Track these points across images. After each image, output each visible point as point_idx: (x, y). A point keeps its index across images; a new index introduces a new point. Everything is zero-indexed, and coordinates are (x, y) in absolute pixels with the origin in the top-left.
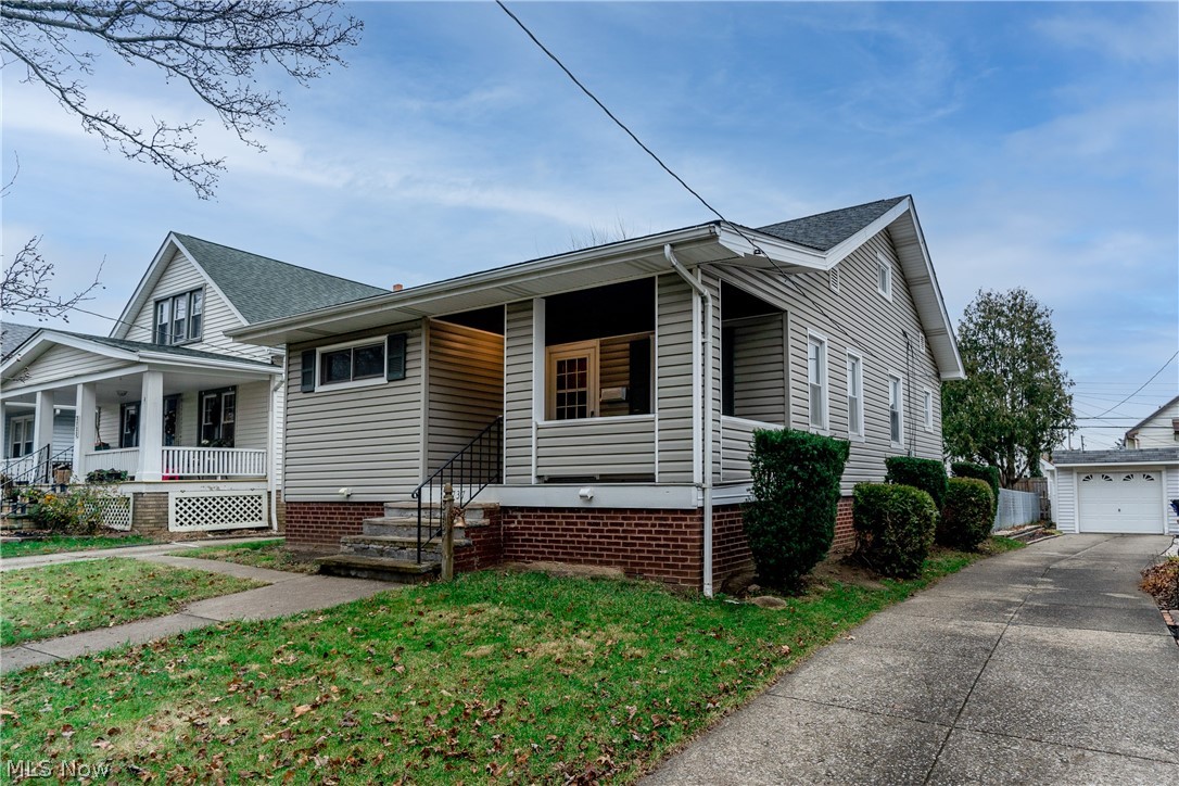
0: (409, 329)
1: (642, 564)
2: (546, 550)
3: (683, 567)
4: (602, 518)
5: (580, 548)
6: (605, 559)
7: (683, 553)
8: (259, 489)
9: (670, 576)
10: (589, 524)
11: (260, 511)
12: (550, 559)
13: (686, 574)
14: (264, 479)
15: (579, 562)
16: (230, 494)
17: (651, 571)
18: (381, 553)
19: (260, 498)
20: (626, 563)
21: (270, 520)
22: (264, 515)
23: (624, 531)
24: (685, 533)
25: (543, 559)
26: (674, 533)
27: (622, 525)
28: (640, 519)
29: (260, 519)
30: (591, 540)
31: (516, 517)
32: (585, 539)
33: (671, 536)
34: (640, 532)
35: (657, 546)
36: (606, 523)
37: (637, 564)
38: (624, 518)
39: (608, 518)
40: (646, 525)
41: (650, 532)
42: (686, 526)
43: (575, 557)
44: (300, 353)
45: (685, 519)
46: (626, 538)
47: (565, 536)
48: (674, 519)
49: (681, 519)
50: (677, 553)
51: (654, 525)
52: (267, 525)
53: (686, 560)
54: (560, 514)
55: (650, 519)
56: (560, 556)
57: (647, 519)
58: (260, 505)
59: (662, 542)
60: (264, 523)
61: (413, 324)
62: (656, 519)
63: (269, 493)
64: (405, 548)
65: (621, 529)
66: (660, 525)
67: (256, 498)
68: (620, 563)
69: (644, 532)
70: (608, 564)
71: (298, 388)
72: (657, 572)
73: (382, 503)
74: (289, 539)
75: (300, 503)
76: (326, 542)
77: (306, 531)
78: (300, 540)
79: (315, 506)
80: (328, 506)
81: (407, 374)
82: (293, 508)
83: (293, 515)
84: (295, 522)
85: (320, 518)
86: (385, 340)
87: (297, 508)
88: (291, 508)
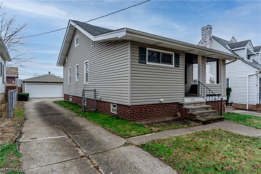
0: (180, 53)
71: (138, 61)
74: (132, 120)
75: (138, 105)
76: (151, 118)
77: (142, 116)
78: (138, 120)
79: (145, 106)
80: (151, 105)
81: (180, 66)
82: (135, 108)
83: (135, 110)
84: (136, 113)
85: (147, 110)
86: (173, 53)
87: (136, 108)
88: (133, 108)
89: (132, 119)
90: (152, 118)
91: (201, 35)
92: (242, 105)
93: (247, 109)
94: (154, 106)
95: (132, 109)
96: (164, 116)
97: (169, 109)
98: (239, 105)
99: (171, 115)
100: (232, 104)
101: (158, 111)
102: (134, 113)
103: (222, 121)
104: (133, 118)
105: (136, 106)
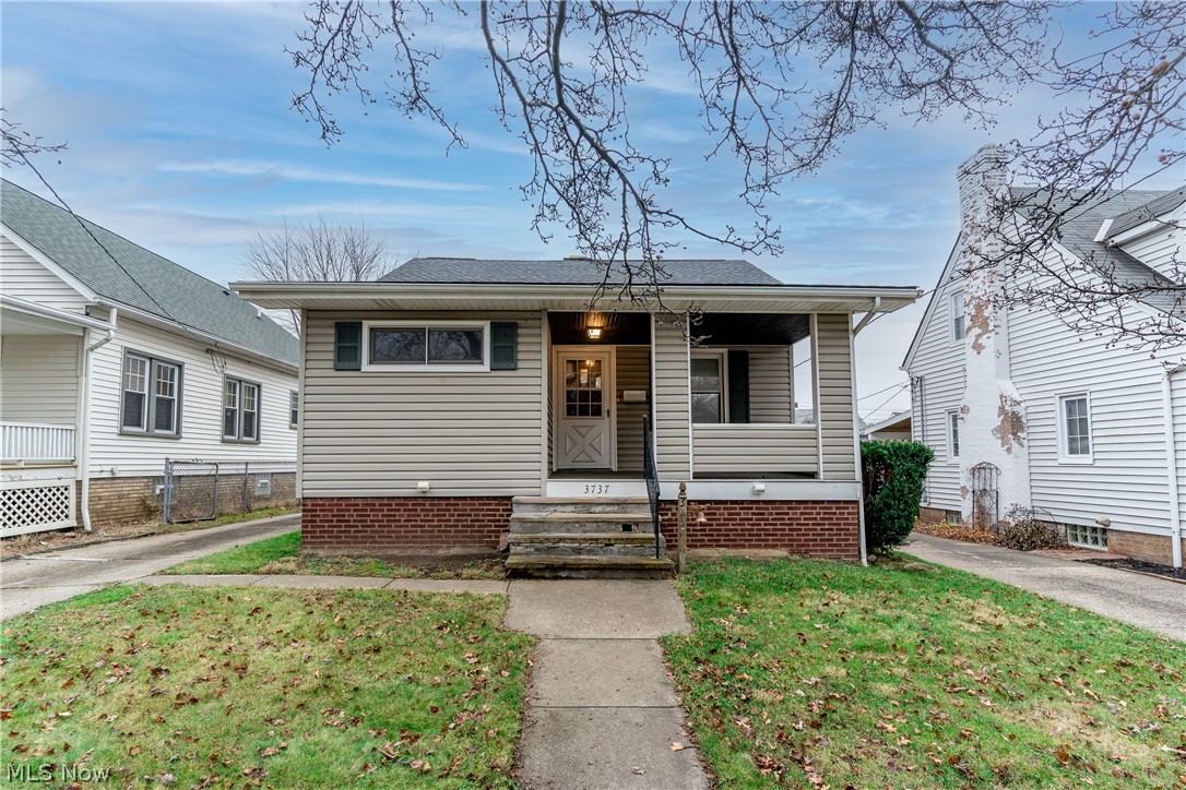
0: (522, 319)
1: (808, 545)
2: (706, 538)
3: (846, 545)
4: (767, 509)
5: (744, 535)
6: (770, 543)
7: (845, 535)
8: (66, 477)
9: (834, 553)
10: (753, 514)
11: (66, 507)
12: (711, 546)
13: (848, 551)
14: (71, 464)
15: (744, 546)
16: (32, 485)
17: (816, 551)
18: (578, 551)
19: (66, 489)
20: (792, 545)
21: (79, 517)
22: (72, 511)
23: (789, 519)
24: (848, 519)
25: (701, 546)
26: (837, 519)
27: (787, 514)
28: (805, 508)
29: (67, 516)
30: (755, 527)
31: (670, 509)
32: (750, 527)
33: (835, 522)
34: (805, 519)
35: (822, 530)
36: (771, 511)
37: (803, 545)
38: (788, 508)
39: (773, 509)
40: (812, 514)
41: (816, 519)
42: (848, 513)
43: (738, 543)
44: (333, 322)
45: (848, 508)
46: (791, 524)
47: (728, 525)
48: (837, 508)
49: (843, 508)
50: (840, 535)
51: (819, 514)
52: (75, 524)
53: (848, 540)
54: (722, 506)
55: (815, 508)
56: (722, 543)
57: (812, 508)
58: (66, 498)
59: (827, 527)
60: (72, 522)
61: (528, 315)
62: (820, 508)
63: (79, 483)
64: (612, 545)
65: (786, 517)
66: (825, 513)
67: (62, 490)
68: (786, 546)
69: (811, 519)
70: (774, 546)
71: (331, 364)
72: (821, 551)
73: (509, 498)
74: (310, 543)
75: (332, 499)
76: (382, 542)
77: (344, 532)
78: (331, 542)
79: (360, 502)
80: (386, 502)
81: (520, 365)
82: (318, 505)
83: (318, 513)
84: (321, 521)
85: (369, 516)
86: (486, 326)
87: (324, 505)
88: (313, 505)
89: (309, 539)
90: (388, 543)
91: (958, 200)
92: (1153, 540)
93: (1177, 563)
94: (396, 505)
95: (310, 507)
96: (444, 542)
97: (469, 519)
98: (1140, 539)
99: (479, 542)
100: (1109, 535)
101: (416, 521)
102: (315, 521)
103: (652, 578)
104: (312, 537)
105: (321, 499)
